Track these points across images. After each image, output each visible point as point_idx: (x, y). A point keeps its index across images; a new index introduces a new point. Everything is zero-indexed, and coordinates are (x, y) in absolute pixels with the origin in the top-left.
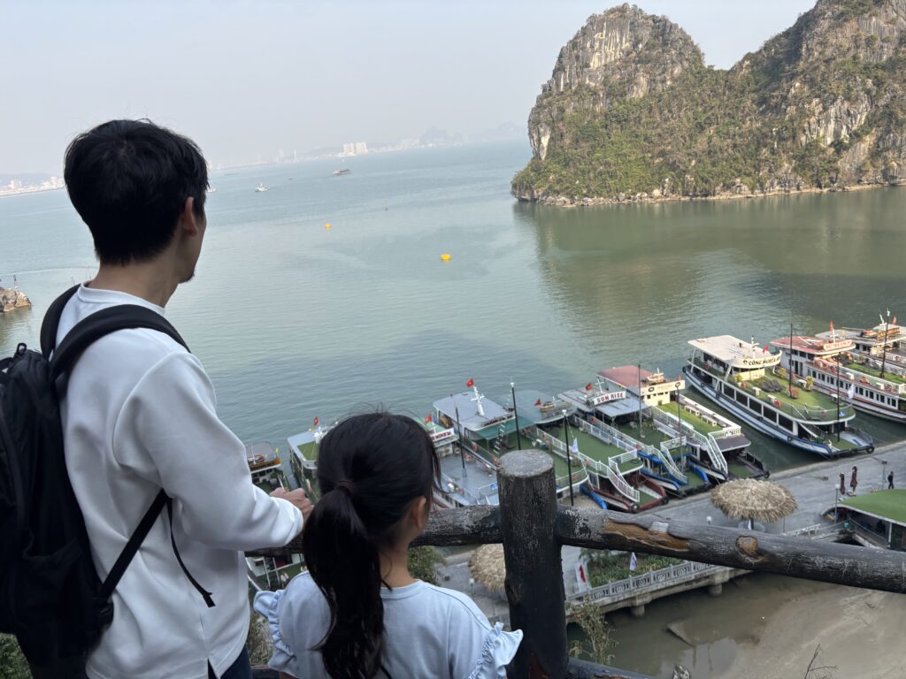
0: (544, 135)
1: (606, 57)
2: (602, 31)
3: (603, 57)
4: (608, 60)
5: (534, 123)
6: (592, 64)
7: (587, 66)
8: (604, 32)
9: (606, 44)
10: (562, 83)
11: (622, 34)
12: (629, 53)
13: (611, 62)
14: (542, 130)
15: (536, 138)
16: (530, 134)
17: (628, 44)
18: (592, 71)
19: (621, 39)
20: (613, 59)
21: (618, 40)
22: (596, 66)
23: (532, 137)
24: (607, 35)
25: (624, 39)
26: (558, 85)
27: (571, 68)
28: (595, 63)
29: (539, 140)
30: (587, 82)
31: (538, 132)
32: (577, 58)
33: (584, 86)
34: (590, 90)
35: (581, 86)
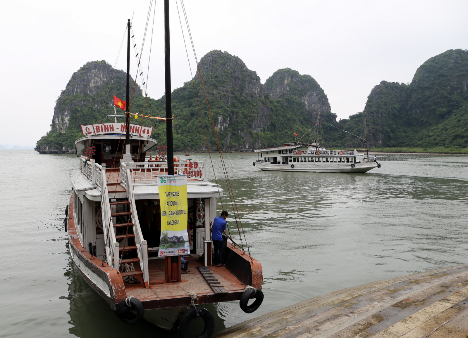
2: (95, 70)
3: (96, 82)
4: (98, 84)
6: (90, 84)
7: (89, 85)
9: (97, 77)
10: (75, 91)
11: (103, 74)
14: (66, 114)
15: (60, 117)
17: (105, 79)
18: (90, 88)
19: (103, 77)
20: (100, 85)
22: (92, 86)
24: (97, 72)
25: (104, 76)
26: (73, 91)
27: (80, 84)
28: (92, 84)
29: (63, 119)
30: (88, 93)
31: (63, 114)
32: (84, 80)
33: (88, 95)
34: (90, 97)
35: (86, 94)
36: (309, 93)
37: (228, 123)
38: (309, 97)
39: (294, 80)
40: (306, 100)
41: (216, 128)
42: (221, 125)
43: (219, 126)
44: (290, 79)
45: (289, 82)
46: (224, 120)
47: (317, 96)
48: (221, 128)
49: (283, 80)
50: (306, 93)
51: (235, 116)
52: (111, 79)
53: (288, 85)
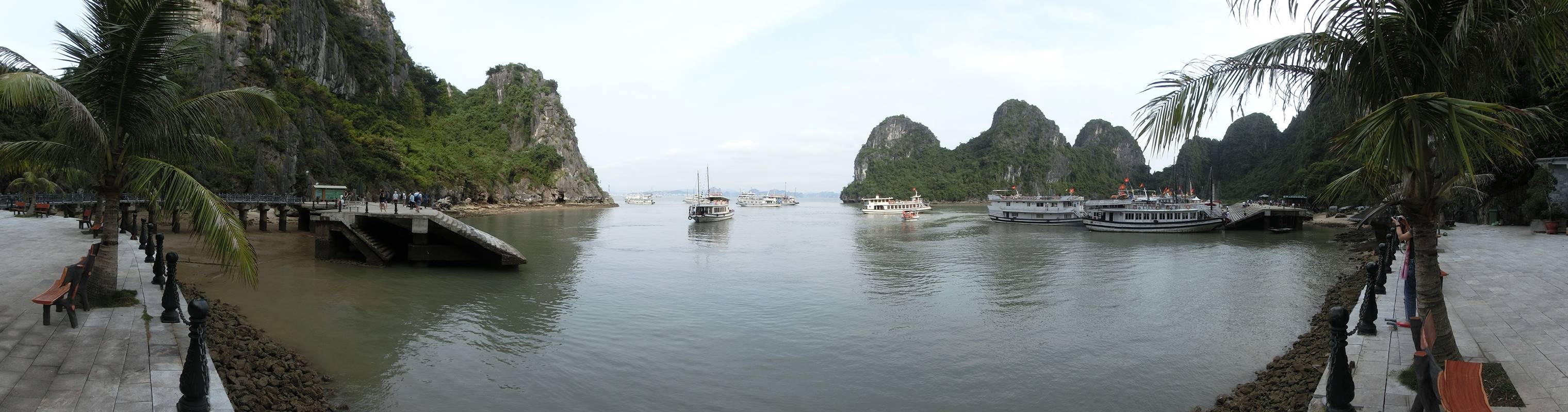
0: (865, 168)
2: (895, 123)
3: (895, 134)
4: (897, 136)
5: (859, 162)
7: (887, 139)
9: (896, 130)
10: (874, 145)
11: (902, 127)
12: (906, 136)
13: (897, 139)
14: (863, 166)
15: (859, 169)
17: (904, 132)
18: (888, 141)
20: (899, 137)
21: (901, 130)
23: (857, 169)
24: (896, 126)
25: (903, 130)
26: (871, 145)
27: (878, 138)
28: (890, 138)
29: (861, 172)
30: (886, 145)
31: (861, 167)
32: (881, 134)
33: (885, 148)
34: (887, 150)
35: (884, 147)
36: (1120, 145)
37: (1019, 174)
38: (1122, 148)
39: (1106, 131)
40: (1117, 151)
41: (1005, 178)
42: (1011, 175)
43: (1009, 176)
44: (1101, 130)
45: (1100, 132)
46: (1015, 171)
47: (1129, 147)
48: (1011, 180)
49: (1094, 130)
50: (1117, 144)
51: (1027, 166)
52: (910, 132)
53: (1099, 135)
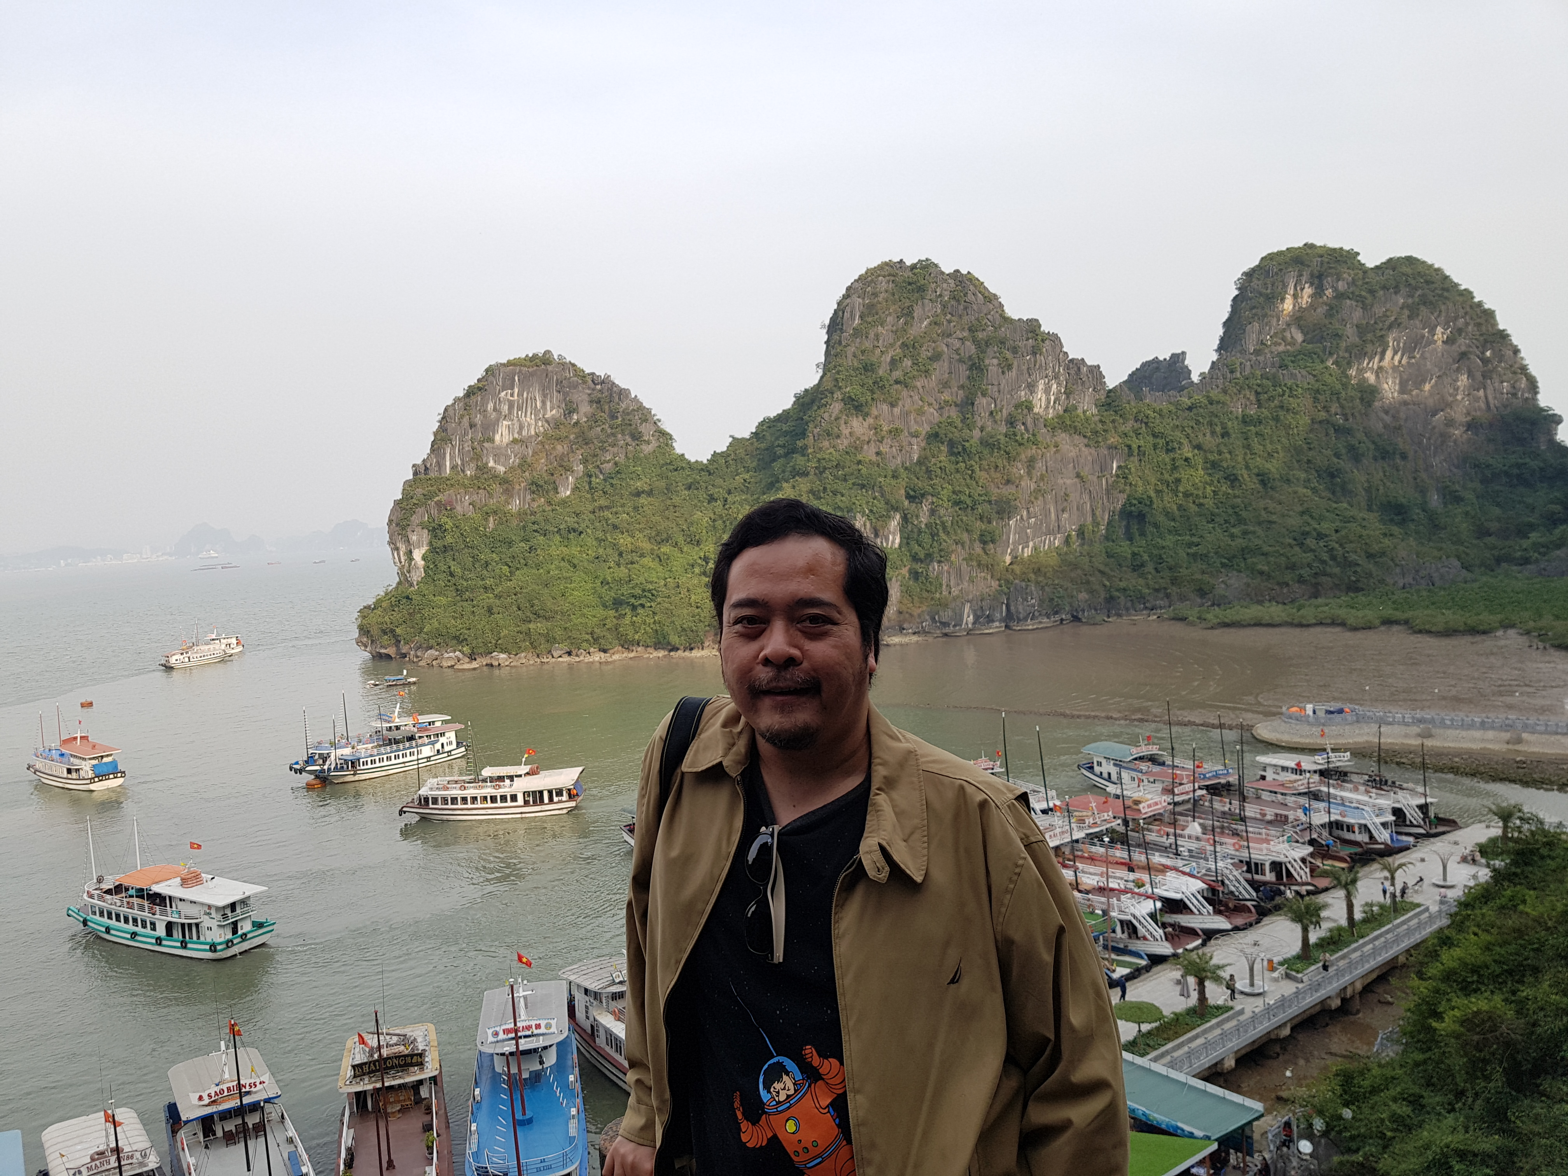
0: (418, 546)
1: (521, 428)
2: (512, 388)
3: (517, 426)
4: (524, 433)
5: (402, 526)
7: (491, 440)
8: (516, 390)
9: (519, 409)
10: (448, 463)
11: (545, 396)
12: (558, 426)
13: (531, 437)
14: (414, 538)
15: (403, 548)
16: (392, 542)
18: (499, 448)
20: (533, 433)
21: (539, 404)
23: (397, 549)
24: (520, 395)
25: (548, 404)
26: (440, 465)
27: (461, 441)
30: (492, 464)
31: (409, 539)
33: (487, 471)
34: (494, 477)
35: (482, 469)
36: (1404, 338)
37: (894, 538)
38: (1409, 349)
39: (1329, 292)
40: (1385, 369)
44: (1308, 291)
45: (1304, 303)
49: (1274, 297)
52: (569, 410)
